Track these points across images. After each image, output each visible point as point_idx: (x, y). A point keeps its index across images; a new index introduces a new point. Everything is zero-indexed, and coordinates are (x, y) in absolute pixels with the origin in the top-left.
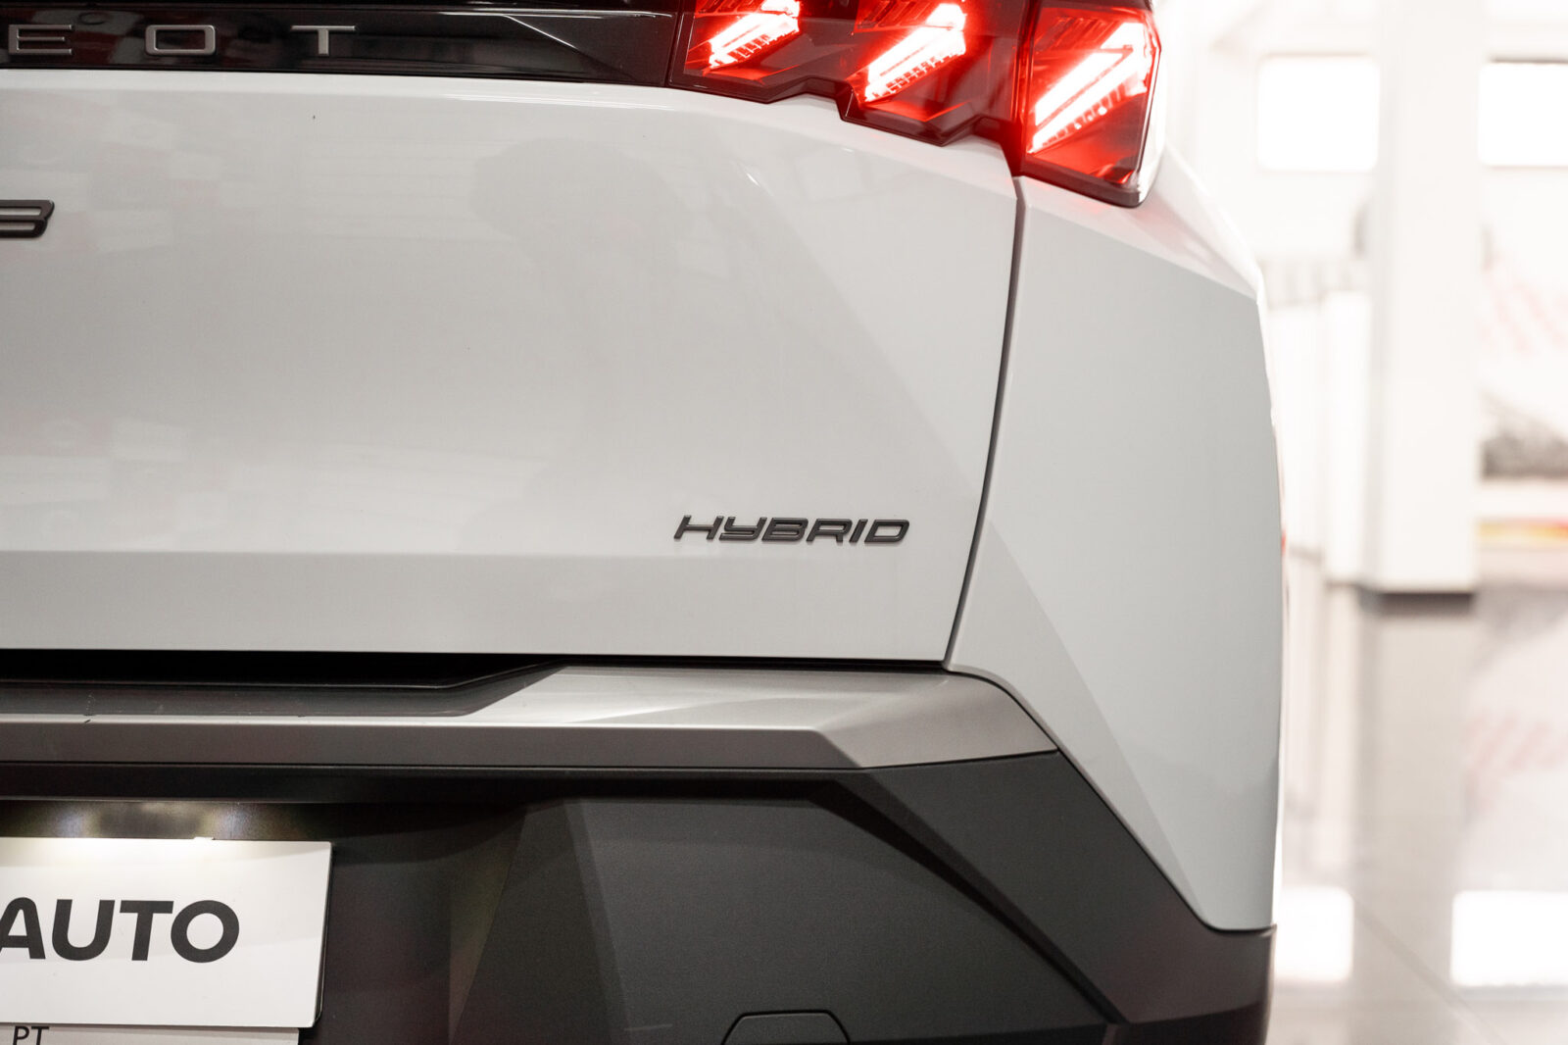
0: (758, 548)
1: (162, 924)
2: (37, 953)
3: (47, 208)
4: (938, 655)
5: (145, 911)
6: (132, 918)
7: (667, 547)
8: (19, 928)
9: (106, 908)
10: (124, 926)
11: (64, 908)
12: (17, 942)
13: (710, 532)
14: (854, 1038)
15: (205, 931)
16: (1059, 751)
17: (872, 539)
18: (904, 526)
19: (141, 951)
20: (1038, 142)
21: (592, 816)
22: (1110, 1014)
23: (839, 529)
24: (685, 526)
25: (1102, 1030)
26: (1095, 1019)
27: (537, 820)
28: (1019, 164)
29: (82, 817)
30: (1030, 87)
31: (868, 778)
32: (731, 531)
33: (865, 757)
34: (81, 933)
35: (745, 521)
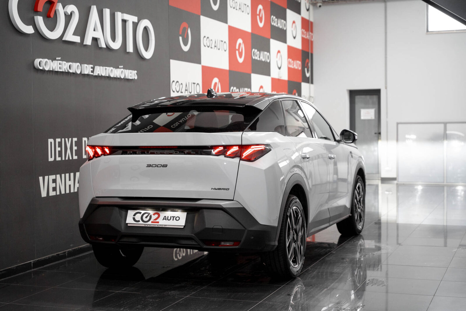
0: (217, 190)
1: (175, 218)
2: (166, 220)
3: (167, 165)
4: (232, 199)
5: (174, 217)
6: (173, 218)
8: (165, 218)
9: (171, 217)
10: (172, 218)
11: (168, 217)
12: (165, 219)
13: (214, 189)
14: (223, 228)
16: (244, 207)
17: (226, 190)
18: (229, 189)
19: (173, 220)
20: (243, 157)
21: (205, 210)
22: (246, 229)
23: (224, 189)
24: (212, 189)
27: (200, 211)
28: (241, 159)
29: (170, 210)
32: (216, 189)
33: (224, 207)
34: (169, 219)
35: (217, 188)
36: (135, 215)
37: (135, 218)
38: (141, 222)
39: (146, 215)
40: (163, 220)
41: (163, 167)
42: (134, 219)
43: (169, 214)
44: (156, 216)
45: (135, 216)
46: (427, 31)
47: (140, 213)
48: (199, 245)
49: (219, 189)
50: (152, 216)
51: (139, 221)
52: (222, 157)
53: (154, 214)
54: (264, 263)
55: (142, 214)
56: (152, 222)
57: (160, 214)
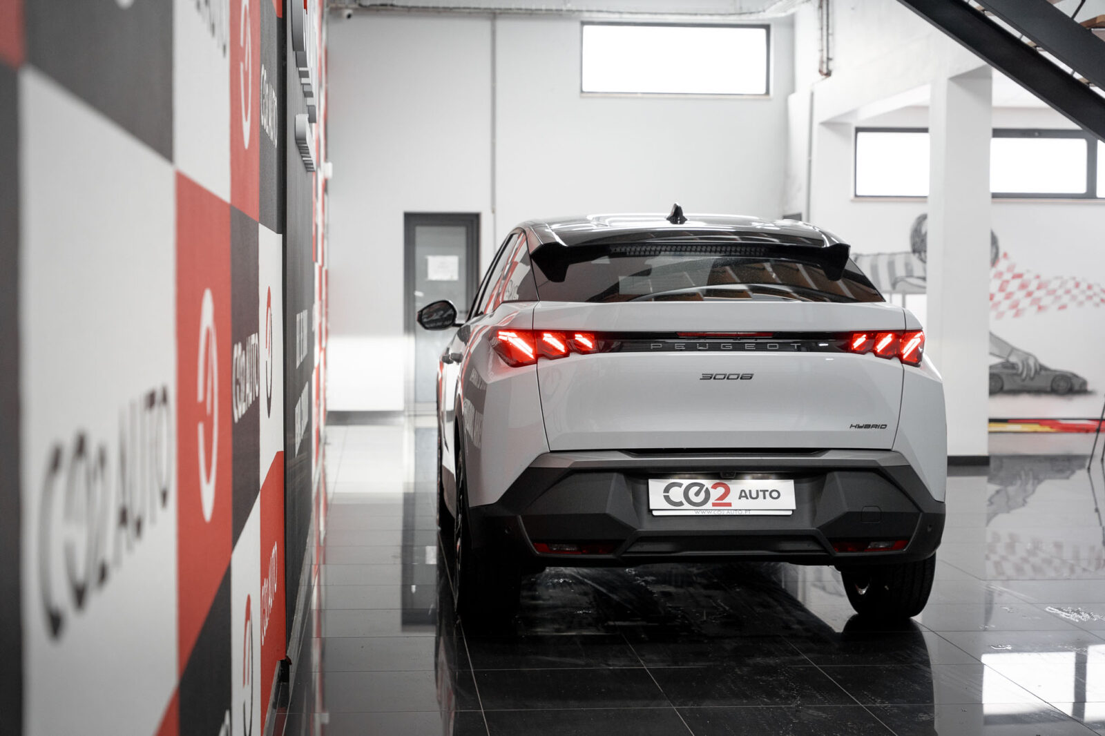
0: (863, 429)
1: (767, 494)
2: (747, 498)
3: (752, 375)
4: (890, 448)
5: (764, 491)
6: (762, 493)
7: (849, 429)
8: (743, 494)
9: (757, 491)
10: (761, 494)
11: (750, 491)
12: (744, 497)
13: (855, 427)
14: (883, 511)
15: (775, 494)
16: (910, 466)
17: (881, 428)
18: (886, 425)
19: (765, 498)
20: (905, 357)
21: (836, 474)
22: (920, 510)
23: (876, 426)
24: (852, 426)
25: (919, 514)
26: (917, 511)
27: (829, 476)
28: (902, 361)
29: (749, 477)
30: (903, 345)
31: (883, 468)
32: (860, 427)
33: (882, 464)
34: (754, 495)
35: (861, 425)
36: (667, 490)
37: (668, 496)
38: (686, 505)
39: (696, 489)
40: (740, 498)
41: (741, 378)
42: (667, 499)
43: (750, 484)
44: (721, 490)
45: (668, 492)
46: (582, 92)
47: (680, 485)
48: (825, 550)
49: (867, 426)
50: (712, 491)
51: (681, 504)
52: (870, 357)
53: (714, 487)
54: (886, 587)
55: (684, 487)
56: (714, 505)
57: (730, 486)
